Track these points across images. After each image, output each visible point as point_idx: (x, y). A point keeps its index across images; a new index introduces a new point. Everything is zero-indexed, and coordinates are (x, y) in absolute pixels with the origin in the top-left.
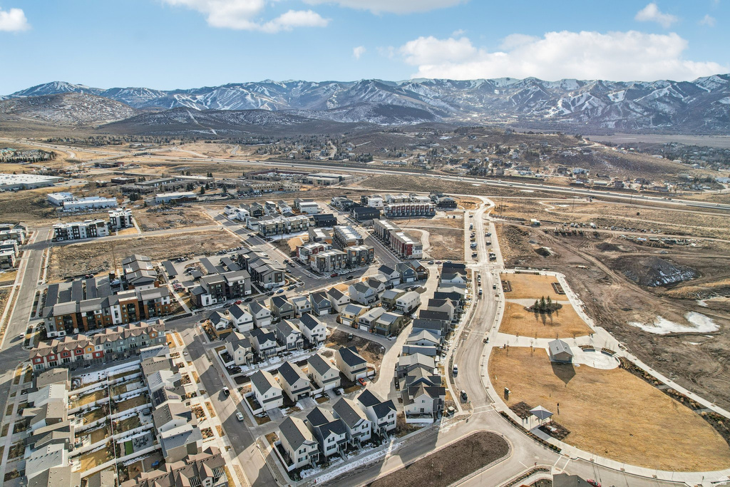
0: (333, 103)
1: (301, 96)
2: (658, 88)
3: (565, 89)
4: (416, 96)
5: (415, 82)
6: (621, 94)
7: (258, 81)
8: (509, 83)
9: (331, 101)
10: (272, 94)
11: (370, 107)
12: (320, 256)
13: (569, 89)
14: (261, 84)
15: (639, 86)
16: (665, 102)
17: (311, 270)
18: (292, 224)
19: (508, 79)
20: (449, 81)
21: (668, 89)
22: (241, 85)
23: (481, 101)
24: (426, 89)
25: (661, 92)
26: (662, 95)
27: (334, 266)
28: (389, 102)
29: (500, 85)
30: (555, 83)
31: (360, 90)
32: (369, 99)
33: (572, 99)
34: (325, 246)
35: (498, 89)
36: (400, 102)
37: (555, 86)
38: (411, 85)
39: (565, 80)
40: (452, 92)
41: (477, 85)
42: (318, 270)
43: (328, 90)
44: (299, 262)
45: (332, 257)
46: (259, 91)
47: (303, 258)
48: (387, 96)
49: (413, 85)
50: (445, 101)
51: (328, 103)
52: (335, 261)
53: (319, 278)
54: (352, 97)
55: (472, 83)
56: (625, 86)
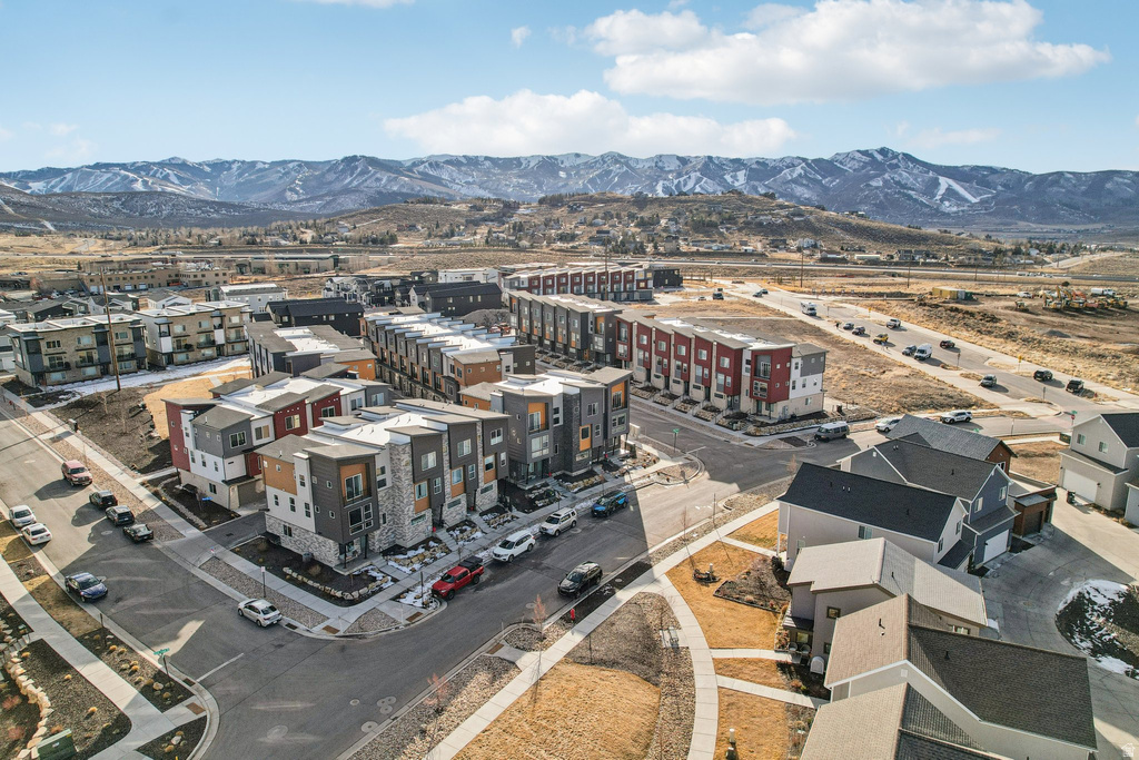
0: (297, 193)
1: (239, 184)
2: (788, 167)
3: (662, 169)
4: (438, 181)
5: (432, 160)
6: (741, 175)
7: (156, 161)
8: (579, 161)
9: (292, 190)
10: (183, 181)
11: (362, 196)
12: (333, 450)
13: (667, 169)
14: (162, 164)
15: (762, 163)
16: (802, 185)
17: (272, 552)
18: (178, 329)
19: (578, 155)
20: (487, 158)
21: (802, 168)
22: (123, 166)
23: (540, 187)
24: (452, 171)
25: (793, 171)
26: (795, 175)
27: (435, 502)
28: (395, 188)
29: (567, 164)
30: (647, 160)
31: (343, 171)
32: (359, 184)
33: (676, 182)
34: (347, 388)
35: (564, 169)
36: (413, 189)
37: (647, 165)
38: (427, 164)
39: (661, 156)
40: (495, 175)
41: (532, 164)
42: (328, 552)
43: (287, 174)
44: (189, 500)
45: (420, 444)
46: (158, 175)
47: (210, 471)
48: (389, 181)
49: (431, 165)
50: (485, 189)
51: (288, 194)
52: (438, 471)
53: (344, 619)
54: (330, 183)
55: (524, 163)
56: (745, 165)
